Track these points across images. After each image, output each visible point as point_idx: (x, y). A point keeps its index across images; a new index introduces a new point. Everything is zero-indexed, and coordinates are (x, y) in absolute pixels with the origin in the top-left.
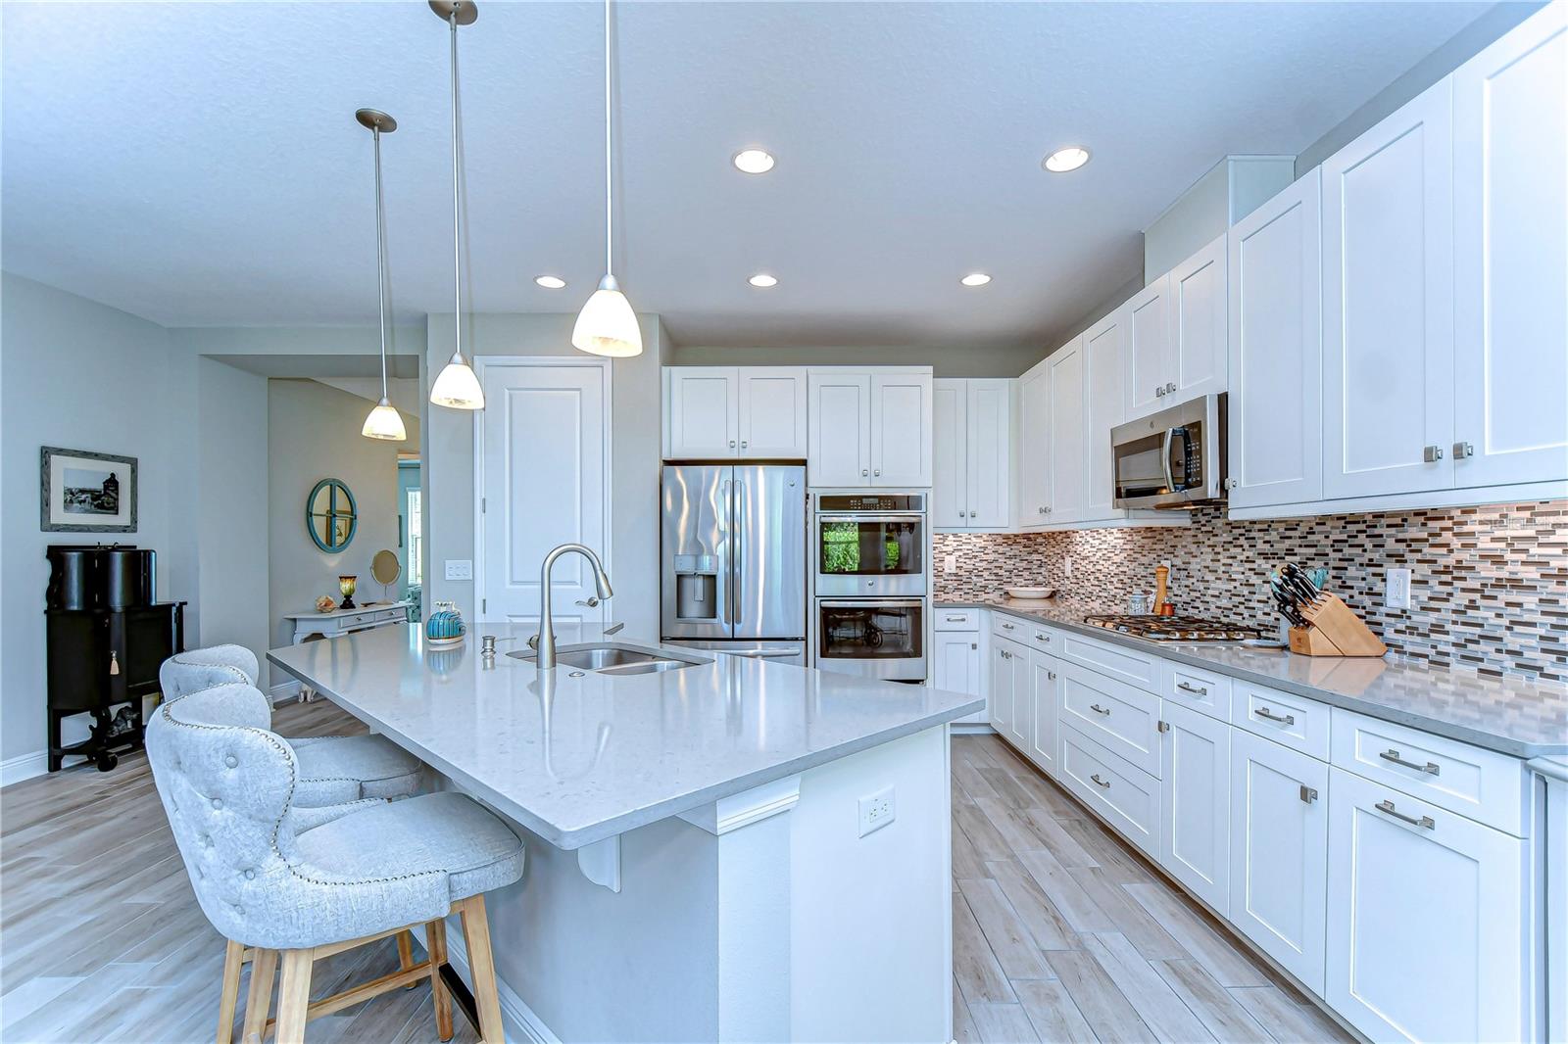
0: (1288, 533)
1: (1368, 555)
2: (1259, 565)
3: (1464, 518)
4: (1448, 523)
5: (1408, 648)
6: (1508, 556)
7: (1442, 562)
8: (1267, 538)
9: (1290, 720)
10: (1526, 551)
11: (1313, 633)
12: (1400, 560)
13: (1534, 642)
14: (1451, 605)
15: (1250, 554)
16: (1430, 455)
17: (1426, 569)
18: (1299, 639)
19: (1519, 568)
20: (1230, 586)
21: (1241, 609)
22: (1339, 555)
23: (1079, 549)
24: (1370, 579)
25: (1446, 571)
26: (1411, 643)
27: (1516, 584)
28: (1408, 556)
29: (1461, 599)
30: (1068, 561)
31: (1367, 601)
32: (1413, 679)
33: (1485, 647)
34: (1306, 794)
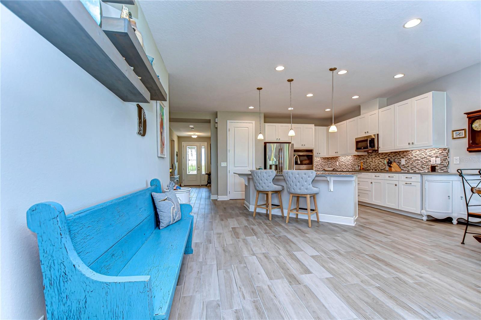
0: (386, 155)
1: (398, 158)
2: (381, 160)
3: (411, 152)
4: (409, 152)
6: (417, 156)
8: (382, 156)
9: (393, 177)
11: (392, 168)
12: (403, 158)
13: (420, 167)
15: (379, 158)
16: (409, 144)
17: (407, 159)
18: (390, 169)
19: (418, 158)
20: (375, 164)
21: (377, 167)
22: (394, 158)
23: (340, 160)
24: (399, 161)
25: (409, 159)
26: (404, 169)
27: (418, 160)
28: (404, 157)
29: (411, 162)
30: (338, 163)
31: (398, 164)
34: (396, 185)
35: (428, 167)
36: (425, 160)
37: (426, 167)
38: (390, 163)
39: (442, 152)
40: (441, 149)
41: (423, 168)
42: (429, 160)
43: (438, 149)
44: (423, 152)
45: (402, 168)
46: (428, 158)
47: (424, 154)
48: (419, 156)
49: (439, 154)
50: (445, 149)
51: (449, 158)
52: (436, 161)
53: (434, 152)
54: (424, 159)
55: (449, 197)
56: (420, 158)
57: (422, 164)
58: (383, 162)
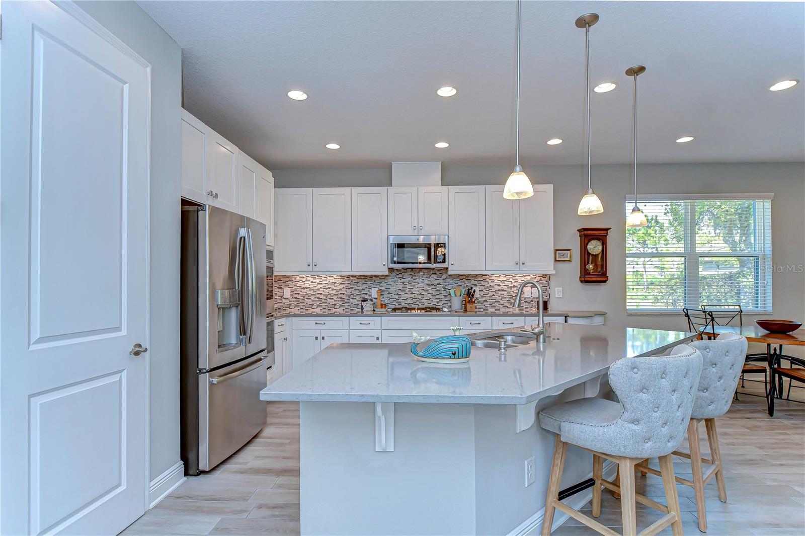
1: (466, 285)
3: (491, 276)
4: (488, 277)
5: (478, 307)
6: (501, 284)
7: (486, 286)
12: (476, 285)
13: (506, 301)
14: (489, 295)
16: (516, 263)
17: (482, 287)
19: (503, 286)
20: (413, 296)
25: (487, 288)
27: (503, 290)
28: (478, 284)
29: (491, 294)
30: (288, 291)
33: (497, 304)
36: (515, 292)
39: (541, 280)
40: (539, 275)
41: (511, 304)
43: (534, 274)
44: (512, 277)
47: (513, 282)
48: (504, 284)
50: (544, 276)
51: (549, 289)
52: (532, 292)
53: (529, 278)
54: (513, 289)
56: (506, 287)
57: (510, 297)
58: (431, 292)
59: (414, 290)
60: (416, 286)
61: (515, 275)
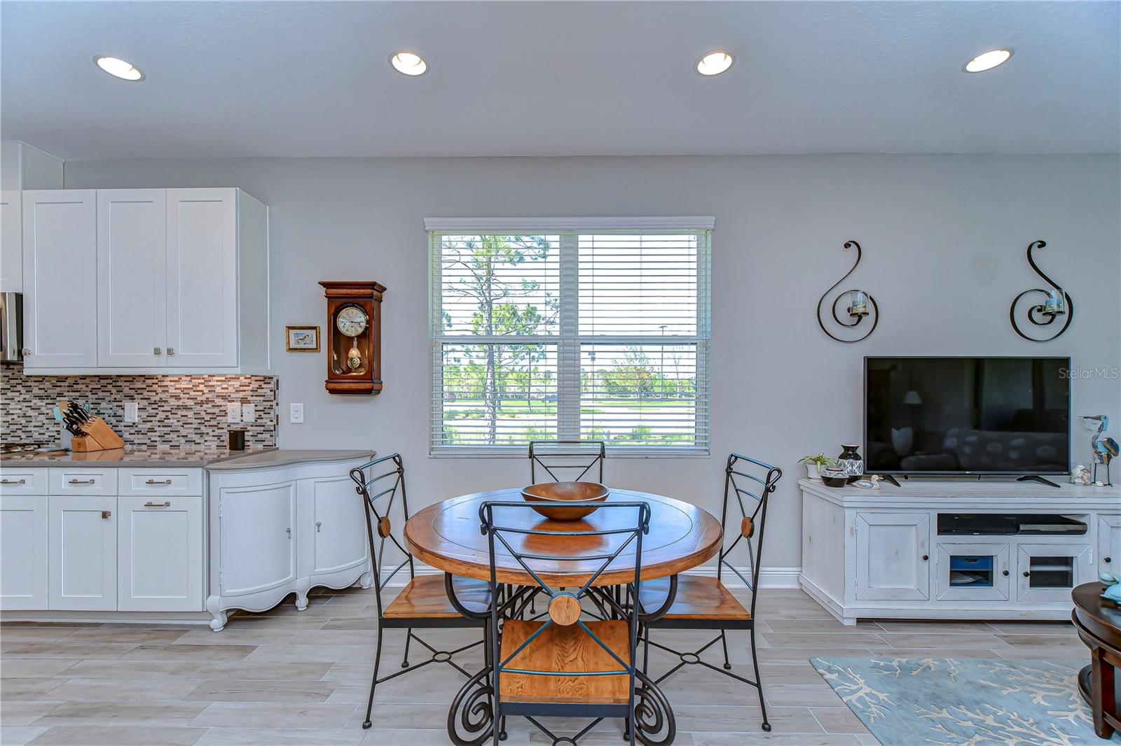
0: (59, 384)
1: (114, 396)
2: (35, 404)
3: (163, 379)
4: (156, 381)
5: (136, 441)
6: (182, 396)
7: (153, 399)
8: (41, 386)
9: (93, 482)
10: (189, 394)
11: (88, 439)
12: (132, 398)
14: (158, 418)
15: (27, 397)
16: (157, 352)
17: (145, 403)
18: (79, 444)
19: (186, 400)
22: (96, 396)
24: (115, 409)
25: (155, 403)
26: (137, 439)
27: (186, 408)
28: (136, 396)
29: (161, 416)
31: (113, 420)
32: (139, 456)
33: (173, 436)
34: (105, 515)
35: (217, 432)
36: (209, 411)
37: (211, 433)
38: (75, 419)
39: (260, 387)
40: (257, 378)
41: (202, 434)
42: (221, 408)
43: (247, 376)
44: (203, 381)
45: (126, 436)
46: (219, 402)
47: (206, 391)
49: (251, 393)
50: (266, 379)
51: (277, 404)
52: (242, 413)
53: (237, 384)
54: (205, 406)
55: (289, 531)
57: (199, 421)
58: (45, 411)
59: (10, 406)
60: (17, 399)
61: (210, 378)
